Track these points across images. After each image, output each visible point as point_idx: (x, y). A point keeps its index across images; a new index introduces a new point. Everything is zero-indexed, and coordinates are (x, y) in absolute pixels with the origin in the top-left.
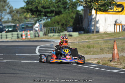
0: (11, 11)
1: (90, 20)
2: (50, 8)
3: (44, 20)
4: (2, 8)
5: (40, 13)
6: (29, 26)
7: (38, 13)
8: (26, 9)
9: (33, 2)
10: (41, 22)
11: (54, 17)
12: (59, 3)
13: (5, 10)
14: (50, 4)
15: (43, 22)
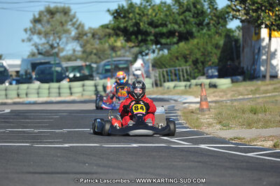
0: (79, 34)
1: (257, 51)
2: (166, 25)
3: (154, 52)
4: (59, 28)
5: (144, 37)
6: (121, 66)
7: (140, 38)
8: (113, 29)
9: (129, 13)
10: (147, 58)
11: (176, 46)
12: (187, 13)
13: (67, 31)
14: (166, 15)
15: (151, 56)
